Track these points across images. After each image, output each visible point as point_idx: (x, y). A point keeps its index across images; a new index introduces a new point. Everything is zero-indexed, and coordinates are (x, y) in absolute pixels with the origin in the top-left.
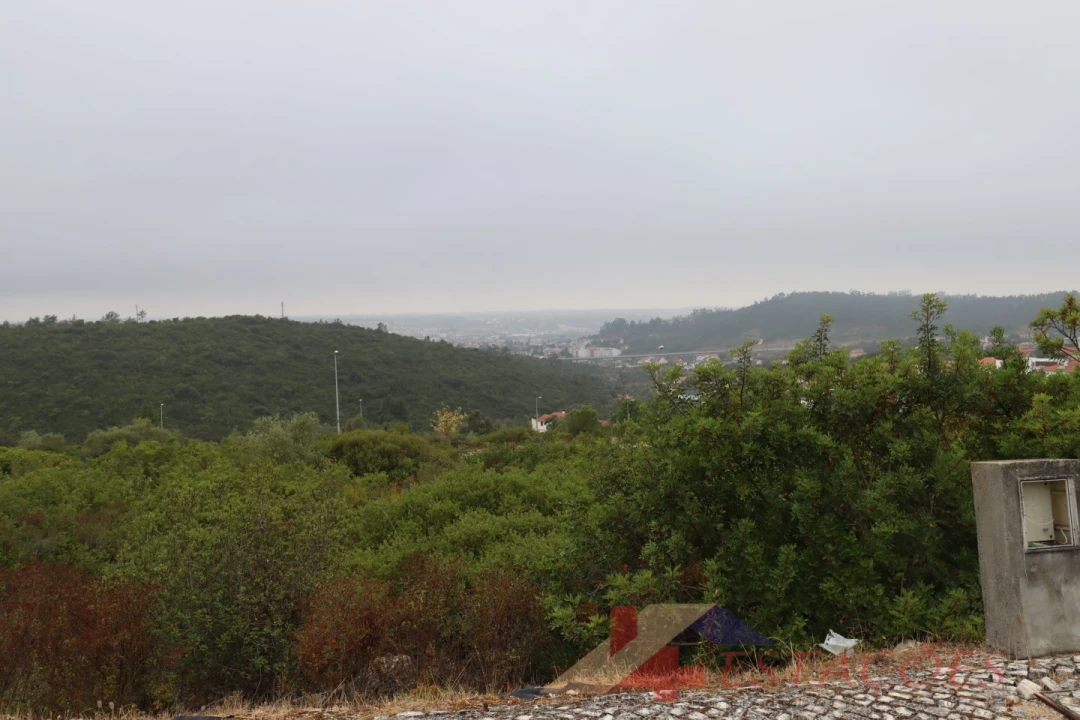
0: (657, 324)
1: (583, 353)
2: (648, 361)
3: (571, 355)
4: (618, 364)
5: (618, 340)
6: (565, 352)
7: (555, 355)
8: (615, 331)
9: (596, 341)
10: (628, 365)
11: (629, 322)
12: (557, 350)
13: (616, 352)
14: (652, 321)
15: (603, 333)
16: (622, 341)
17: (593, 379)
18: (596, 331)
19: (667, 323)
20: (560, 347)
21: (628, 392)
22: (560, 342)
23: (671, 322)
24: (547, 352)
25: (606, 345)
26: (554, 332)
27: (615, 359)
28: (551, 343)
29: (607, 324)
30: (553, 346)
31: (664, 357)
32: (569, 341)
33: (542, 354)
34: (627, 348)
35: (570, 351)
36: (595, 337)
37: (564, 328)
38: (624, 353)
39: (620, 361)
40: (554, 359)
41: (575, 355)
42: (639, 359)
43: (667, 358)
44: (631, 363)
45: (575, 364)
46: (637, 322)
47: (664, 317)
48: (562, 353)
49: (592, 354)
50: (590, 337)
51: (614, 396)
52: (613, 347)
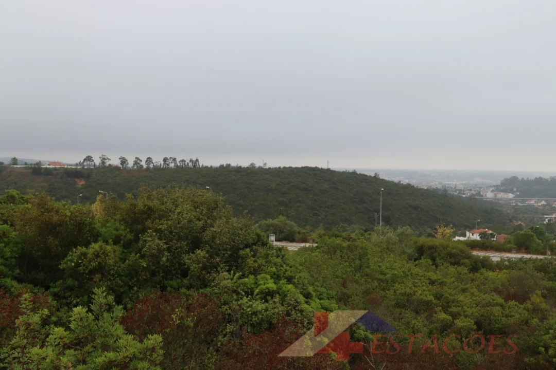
0: (539, 181)
1: (490, 195)
2: (533, 202)
3: (482, 196)
4: (513, 203)
5: (513, 189)
6: (479, 194)
7: (473, 195)
8: (511, 183)
9: (498, 189)
10: (519, 204)
11: (520, 178)
12: (473, 192)
13: (511, 196)
14: (536, 179)
15: (503, 184)
16: (515, 190)
17: (497, 210)
18: (499, 183)
19: (546, 180)
20: (475, 191)
21: (520, 220)
22: (475, 188)
23: (549, 180)
24: (467, 193)
25: (505, 191)
26: (471, 182)
27: (510, 199)
28: (470, 188)
29: (506, 180)
30: (471, 190)
31: (544, 200)
32: (481, 188)
33: (464, 194)
34: (518, 194)
35: (482, 193)
36: (497, 186)
37: (477, 180)
38: (516, 196)
39: (514, 201)
40: (472, 198)
41: (484, 196)
42: (527, 200)
43: (546, 201)
44: (521, 202)
45: (484, 201)
46: (526, 179)
47: (544, 177)
48: (477, 194)
49: (496, 196)
50: (494, 186)
51: (511, 221)
52: (509, 192)
